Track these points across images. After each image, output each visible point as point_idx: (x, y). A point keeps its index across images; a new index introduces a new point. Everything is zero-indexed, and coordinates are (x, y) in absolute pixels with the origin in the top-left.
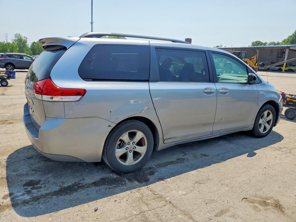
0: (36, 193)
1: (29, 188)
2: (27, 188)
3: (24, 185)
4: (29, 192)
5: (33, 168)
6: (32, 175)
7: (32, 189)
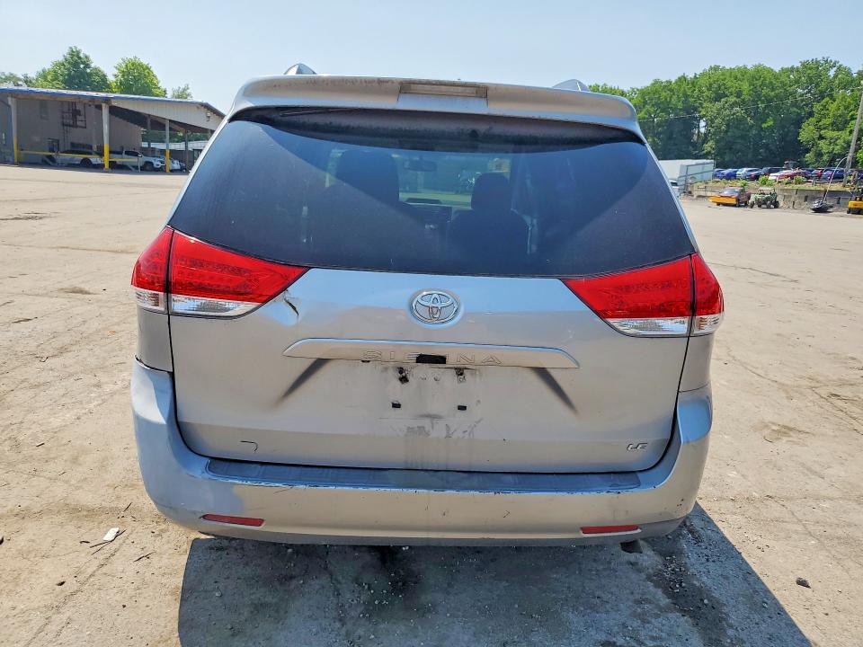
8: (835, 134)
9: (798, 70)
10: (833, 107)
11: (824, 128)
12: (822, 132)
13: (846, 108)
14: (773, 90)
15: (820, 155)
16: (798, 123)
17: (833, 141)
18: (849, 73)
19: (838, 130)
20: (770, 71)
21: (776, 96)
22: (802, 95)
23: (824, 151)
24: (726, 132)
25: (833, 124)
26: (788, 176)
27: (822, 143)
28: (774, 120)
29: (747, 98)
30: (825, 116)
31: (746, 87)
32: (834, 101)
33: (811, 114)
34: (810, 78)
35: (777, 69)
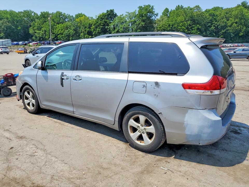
0: (237, 128)
1: (239, 131)
2: (240, 132)
3: (241, 133)
4: (240, 130)
5: (229, 141)
6: (233, 137)
7: (238, 130)
8: (39, 32)
9: (23, 12)
10: (36, 24)
11: (36, 30)
12: (35, 31)
13: (40, 24)
14: (18, 18)
15: (36, 37)
16: (28, 28)
17: (39, 34)
18: (37, 15)
19: (39, 30)
20: (15, 12)
21: (19, 20)
22: (26, 20)
23: (37, 36)
24: (7, 30)
25: (37, 29)
26: (35, 44)
27: (36, 34)
28: (21, 27)
29: (10, 20)
30: (35, 26)
31: (9, 16)
32: (36, 22)
33: (30, 26)
34: (27, 15)
35: (17, 12)
